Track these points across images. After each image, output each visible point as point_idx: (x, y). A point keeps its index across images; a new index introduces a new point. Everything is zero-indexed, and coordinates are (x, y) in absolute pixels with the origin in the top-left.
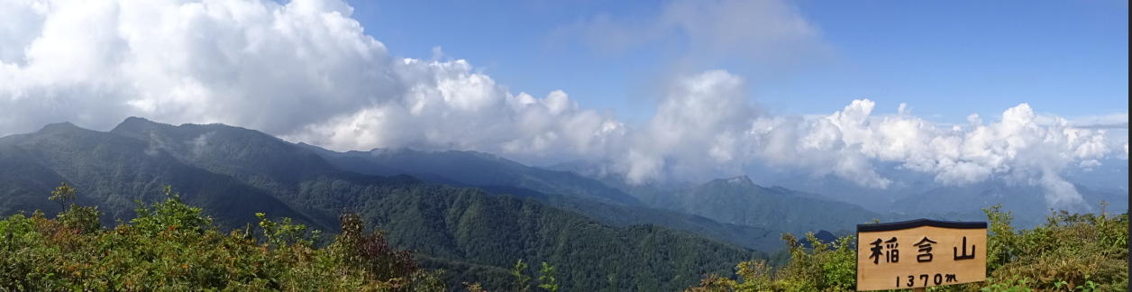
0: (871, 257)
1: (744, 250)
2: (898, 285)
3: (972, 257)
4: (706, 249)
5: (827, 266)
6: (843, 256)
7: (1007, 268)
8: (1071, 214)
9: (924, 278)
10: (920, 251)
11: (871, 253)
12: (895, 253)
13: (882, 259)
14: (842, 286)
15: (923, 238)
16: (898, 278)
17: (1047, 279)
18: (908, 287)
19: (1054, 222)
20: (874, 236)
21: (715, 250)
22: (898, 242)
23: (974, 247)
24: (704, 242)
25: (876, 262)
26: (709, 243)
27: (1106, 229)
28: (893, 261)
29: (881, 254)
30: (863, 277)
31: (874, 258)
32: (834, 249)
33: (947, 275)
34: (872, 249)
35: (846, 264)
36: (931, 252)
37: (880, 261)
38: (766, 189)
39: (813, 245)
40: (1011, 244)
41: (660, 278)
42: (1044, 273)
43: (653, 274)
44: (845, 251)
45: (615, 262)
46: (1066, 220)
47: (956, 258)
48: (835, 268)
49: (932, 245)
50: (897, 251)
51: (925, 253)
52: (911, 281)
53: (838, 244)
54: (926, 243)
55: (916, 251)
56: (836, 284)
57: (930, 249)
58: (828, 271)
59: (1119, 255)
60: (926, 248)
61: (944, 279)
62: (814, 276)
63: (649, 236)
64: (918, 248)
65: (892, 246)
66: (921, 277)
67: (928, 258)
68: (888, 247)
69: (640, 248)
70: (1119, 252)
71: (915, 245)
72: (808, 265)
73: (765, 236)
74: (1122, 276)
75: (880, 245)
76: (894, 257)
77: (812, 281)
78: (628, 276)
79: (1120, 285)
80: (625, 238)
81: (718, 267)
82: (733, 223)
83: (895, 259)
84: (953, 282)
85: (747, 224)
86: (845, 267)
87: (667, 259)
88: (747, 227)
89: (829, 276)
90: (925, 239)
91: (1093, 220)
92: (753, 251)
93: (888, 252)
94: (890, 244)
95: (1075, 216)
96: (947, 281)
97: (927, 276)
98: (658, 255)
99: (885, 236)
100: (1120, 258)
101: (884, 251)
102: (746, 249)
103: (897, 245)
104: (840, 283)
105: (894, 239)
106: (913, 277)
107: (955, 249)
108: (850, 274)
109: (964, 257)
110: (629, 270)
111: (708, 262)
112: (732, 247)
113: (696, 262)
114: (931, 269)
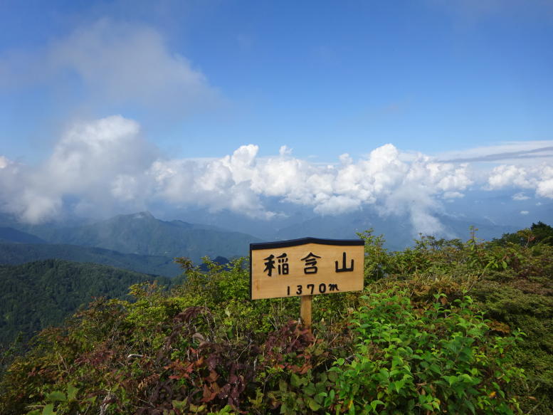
0: (265, 271)
1: (147, 276)
2: (289, 294)
3: (351, 269)
4: (110, 278)
5: (222, 283)
6: (236, 275)
7: (382, 283)
8: (438, 239)
9: (311, 288)
10: (306, 264)
11: (265, 267)
12: (285, 267)
13: (275, 272)
14: (236, 300)
15: (308, 254)
16: (289, 287)
17: (422, 293)
18: (297, 295)
19: (423, 245)
20: (267, 253)
21: (120, 278)
22: (287, 257)
23: (353, 261)
24: (109, 271)
25: (270, 275)
26: (114, 272)
27: (476, 253)
28: (284, 273)
29: (274, 268)
30: (258, 288)
31: (268, 272)
32: (229, 270)
33: (330, 285)
34: (266, 264)
35: (240, 281)
36: (316, 266)
37: (273, 274)
38: (167, 222)
39: (209, 267)
40: (384, 263)
41: (64, 308)
42: (419, 288)
43: (57, 306)
44: (238, 271)
45: (12, 301)
46: (433, 245)
47: (338, 271)
48: (230, 285)
49: (317, 260)
50: (287, 265)
51: (311, 266)
52: (300, 290)
53: (232, 265)
54: (311, 258)
55: (303, 265)
56: (231, 298)
57: (316, 262)
58: (224, 288)
59: (492, 277)
60: (311, 261)
61: (328, 288)
62: (211, 292)
63: (50, 271)
64: (304, 262)
65: (283, 260)
66: (308, 286)
67: (313, 270)
68: (279, 261)
69: (42, 283)
70: (491, 274)
71: (302, 260)
72: (204, 283)
73: (167, 263)
74: (496, 296)
75: (273, 260)
76: (285, 270)
77: (208, 296)
78: (28, 311)
79: (495, 305)
80: (22, 276)
81: (122, 293)
82: (136, 253)
83: (285, 272)
84: (335, 291)
85: (150, 253)
86: (239, 284)
87: (70, 290)
88: (151, 256)
89: (225, 292)
90: (311, 255)
91: (460, 246)
92: (155, 276)
93: (279, 266)
94: (281, 259)
95: (441, 242)
96: (330, 290)
97: (313, 286)
98: (61, 287)
99: (277, 253)
100: (492, 280)
101: (276, 265)
102: (148, 275)
103: (287, 259)
104: (234, 297)
105: (284, 255)
106: (301, 286)
107: (337, 263)
108: (244, 290)
109: (344, 269)
110: (30, 305)
111: (113, 289)
112: (135, 274)
113: (101, 290)
114: (316, 280)
